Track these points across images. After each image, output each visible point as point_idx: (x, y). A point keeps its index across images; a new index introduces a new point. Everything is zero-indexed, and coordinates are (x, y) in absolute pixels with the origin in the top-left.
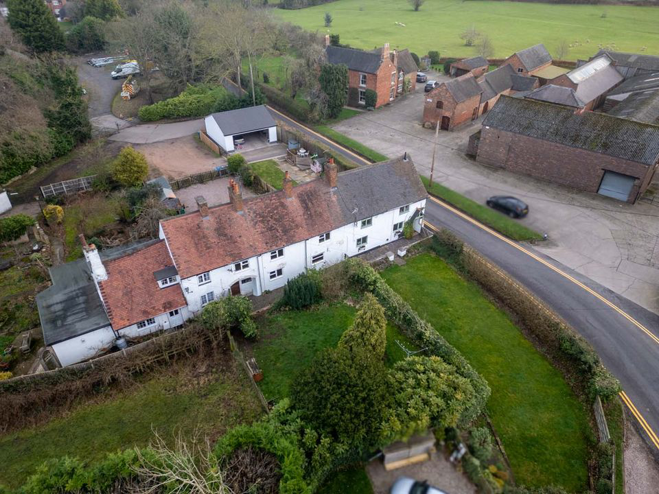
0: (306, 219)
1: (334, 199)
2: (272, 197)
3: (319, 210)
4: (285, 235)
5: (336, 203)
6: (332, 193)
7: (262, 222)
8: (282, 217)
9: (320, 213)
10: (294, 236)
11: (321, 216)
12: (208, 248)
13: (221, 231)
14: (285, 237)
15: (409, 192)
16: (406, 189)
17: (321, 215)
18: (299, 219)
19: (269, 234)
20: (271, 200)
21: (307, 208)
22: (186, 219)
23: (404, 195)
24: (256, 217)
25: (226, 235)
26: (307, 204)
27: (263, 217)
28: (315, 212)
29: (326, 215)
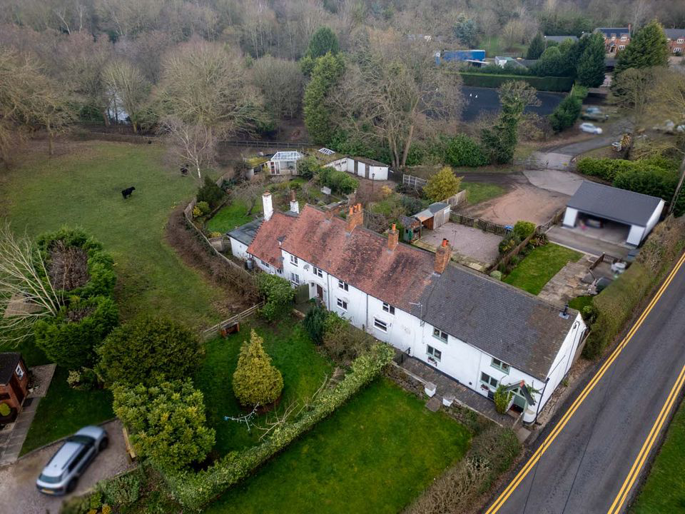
0: (382, 277)
1: (426, 283)
2: (380, 239)
3: (402, 280)
4: (356, 274)
5: (423, 288)
6: (430, 276)
7: (353, 251)
8: (368, 260)
9: (400, 283)
10: (359, 281)
11: (397, 286)
12: (308, 241)
13: (325, 236)
14: (353, 276)
15: (520, 350)
16: (519, 343)
17: (397, 284)
18: (378, 272)
19: (347, 264)
20: (376, 241)
21: (393, 269)
22: (318, 213)
23: (508, 348)
24: (353, 245)
25: (325, 242)
26: (397, 267)
27: (357, 249)
28: (397, 278)
29: (401, 289)
